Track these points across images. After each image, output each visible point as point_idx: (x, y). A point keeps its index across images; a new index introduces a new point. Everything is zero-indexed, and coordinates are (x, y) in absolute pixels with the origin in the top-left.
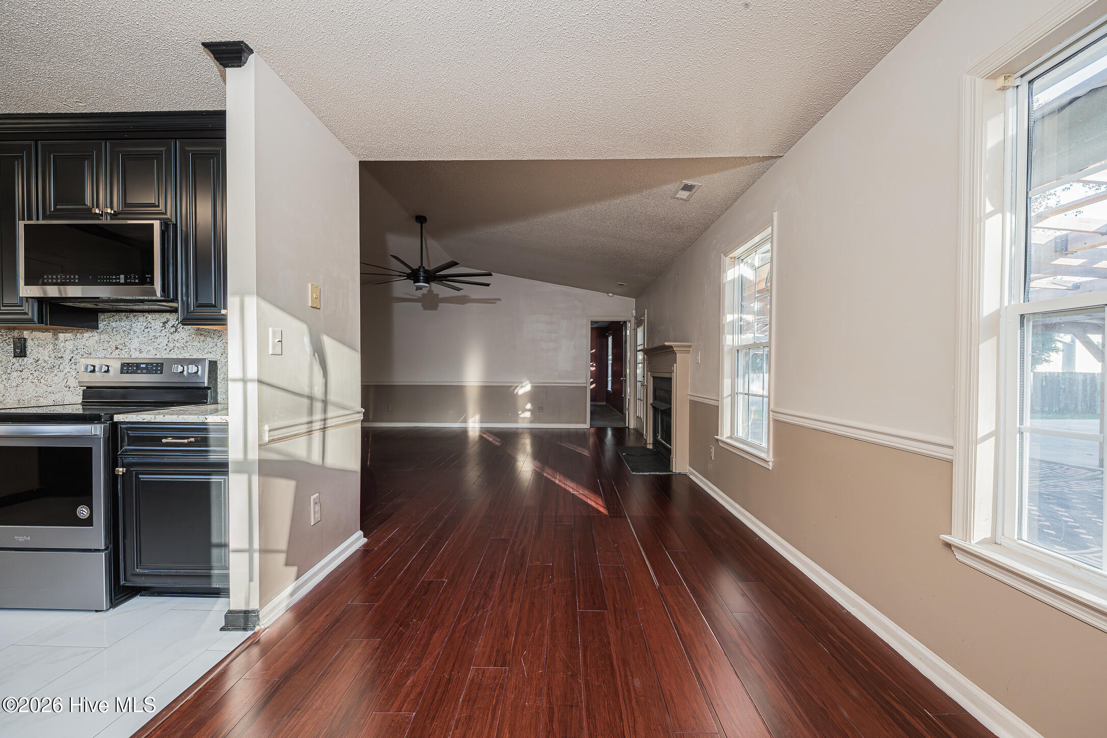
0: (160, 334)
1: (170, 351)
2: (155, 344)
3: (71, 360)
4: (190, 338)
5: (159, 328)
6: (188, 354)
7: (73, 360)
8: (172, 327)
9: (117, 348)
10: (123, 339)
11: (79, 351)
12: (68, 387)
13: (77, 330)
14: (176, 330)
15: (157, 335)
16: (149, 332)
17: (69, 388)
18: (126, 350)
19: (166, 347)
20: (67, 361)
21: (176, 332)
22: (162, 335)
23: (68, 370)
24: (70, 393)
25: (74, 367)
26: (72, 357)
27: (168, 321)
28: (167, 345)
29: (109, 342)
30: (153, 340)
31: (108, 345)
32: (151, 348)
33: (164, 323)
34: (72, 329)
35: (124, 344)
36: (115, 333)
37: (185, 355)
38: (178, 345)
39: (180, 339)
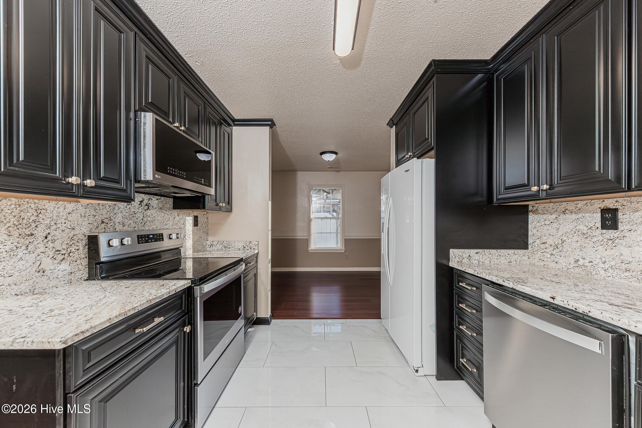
0: (138, 210)
1: (145, 224)
2: (135, 218)
3: (46, 238)
4: (157, 214)
5: (137, 205)
6: (155, 226)
7: (50, 237)
8: (146, 205)
9: (103, 222)
10: (108, 213)
11: (59, 226)
12: (41, 272)
13: (56, 200)
14: (148, 208)
15: (136, 211)
16: (130, 208)
17: (44, 272)
18: (112, 224)
19: (142, 221)
20: (41, 239)
21: (148, 209)
22: (139, 211)
23: (43, 249)
24: (44, 279)
25: (51, 245)
26: (49, 234)
27: (143, 200)
28: (142, 219)
29: (95, 216)
30: (133, 215)
31: (94, 220)
32: (131, 222)
33: (141, 202)
34: (49, 200)
35: (109, 218)
36: (101, 208)
37: (154, 227)
38: (149, 219)
39: (151, 214)
